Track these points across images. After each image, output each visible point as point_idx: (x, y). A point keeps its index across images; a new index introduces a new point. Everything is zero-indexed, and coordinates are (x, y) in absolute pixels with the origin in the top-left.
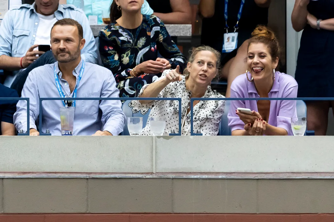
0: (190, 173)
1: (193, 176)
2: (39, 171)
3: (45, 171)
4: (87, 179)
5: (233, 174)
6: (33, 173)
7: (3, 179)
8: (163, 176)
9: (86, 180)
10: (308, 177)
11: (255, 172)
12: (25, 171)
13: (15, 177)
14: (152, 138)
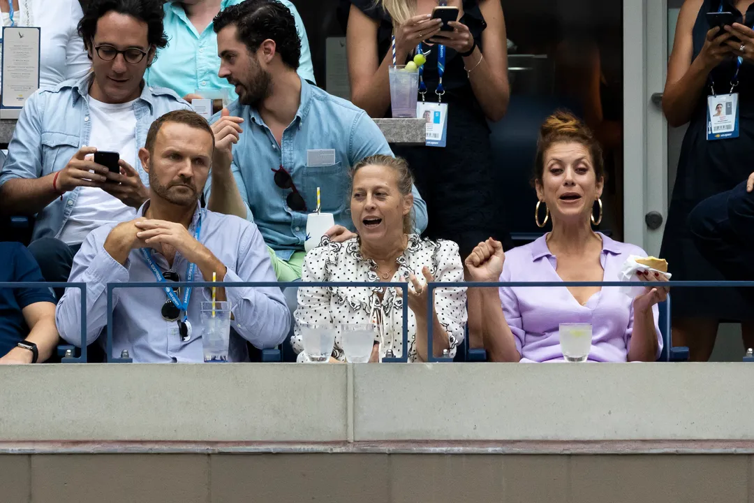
0: (427, 442)
1: (432, 449)
2: (105, 438)
3: (119, 439)
4: (209, 455)
5: (518, 444)
6: (94, 442)
7: (30, 455)
8: (368, 448)
9: (206, 457)
10: (675, 450)
11: (564, 439)
12: (78, 439)
13: (55, 452)
14: (347, 368)
